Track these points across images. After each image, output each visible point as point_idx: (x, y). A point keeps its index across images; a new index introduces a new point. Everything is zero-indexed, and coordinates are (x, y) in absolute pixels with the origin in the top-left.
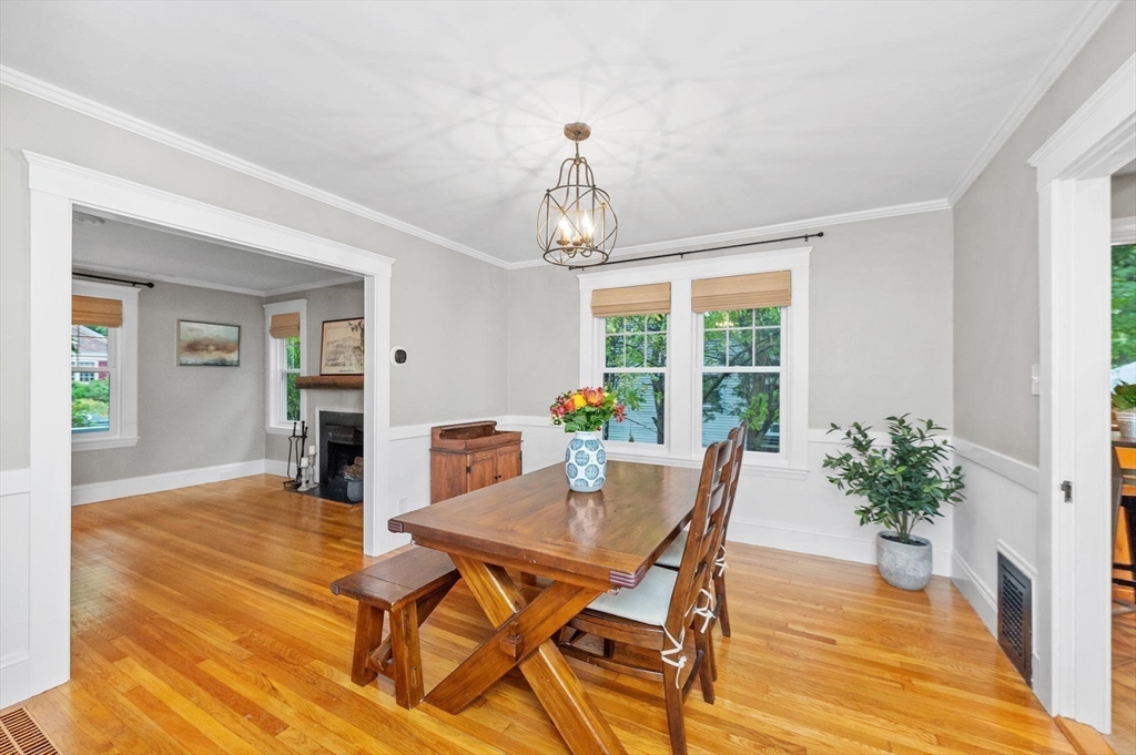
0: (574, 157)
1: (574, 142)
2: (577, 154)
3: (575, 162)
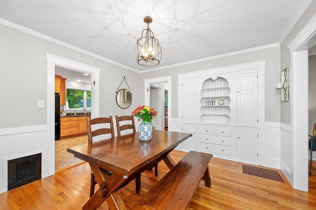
0: (147, 29)
1: (147, 24)
2: (148, 27)
3: (147, 30)
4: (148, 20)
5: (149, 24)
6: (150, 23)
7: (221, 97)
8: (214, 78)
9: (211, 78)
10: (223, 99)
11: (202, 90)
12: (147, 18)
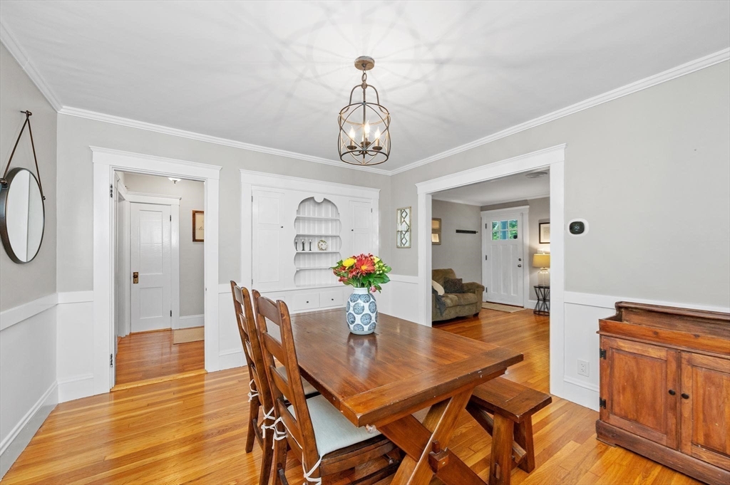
0: (361, 83)
2: (364, 81)
3: (362, 86)
4: (364, 64)
5: (367, 72)
6: (369, 69)
7: (321, 236)
8: (319, 199)
9: (313, 198)
10: (323, 239)
11: (297, 219)
12: (361, 59)
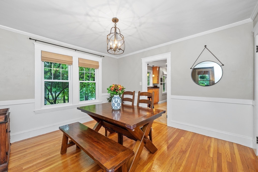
1: (115, 23)
2: (115, 26)
3: (115, 27)
4: (115, 20)
6: (117, 22)
12: (114, 18)
